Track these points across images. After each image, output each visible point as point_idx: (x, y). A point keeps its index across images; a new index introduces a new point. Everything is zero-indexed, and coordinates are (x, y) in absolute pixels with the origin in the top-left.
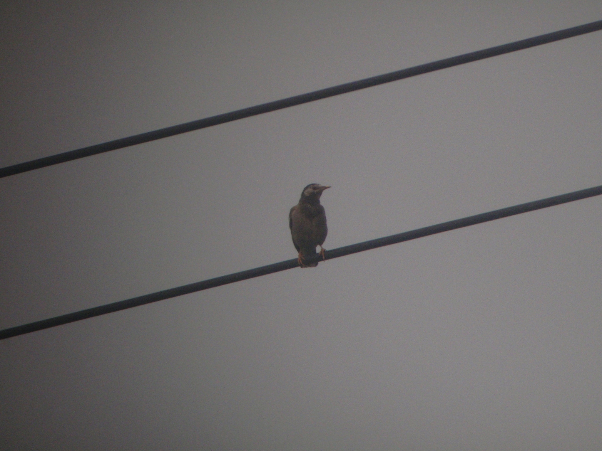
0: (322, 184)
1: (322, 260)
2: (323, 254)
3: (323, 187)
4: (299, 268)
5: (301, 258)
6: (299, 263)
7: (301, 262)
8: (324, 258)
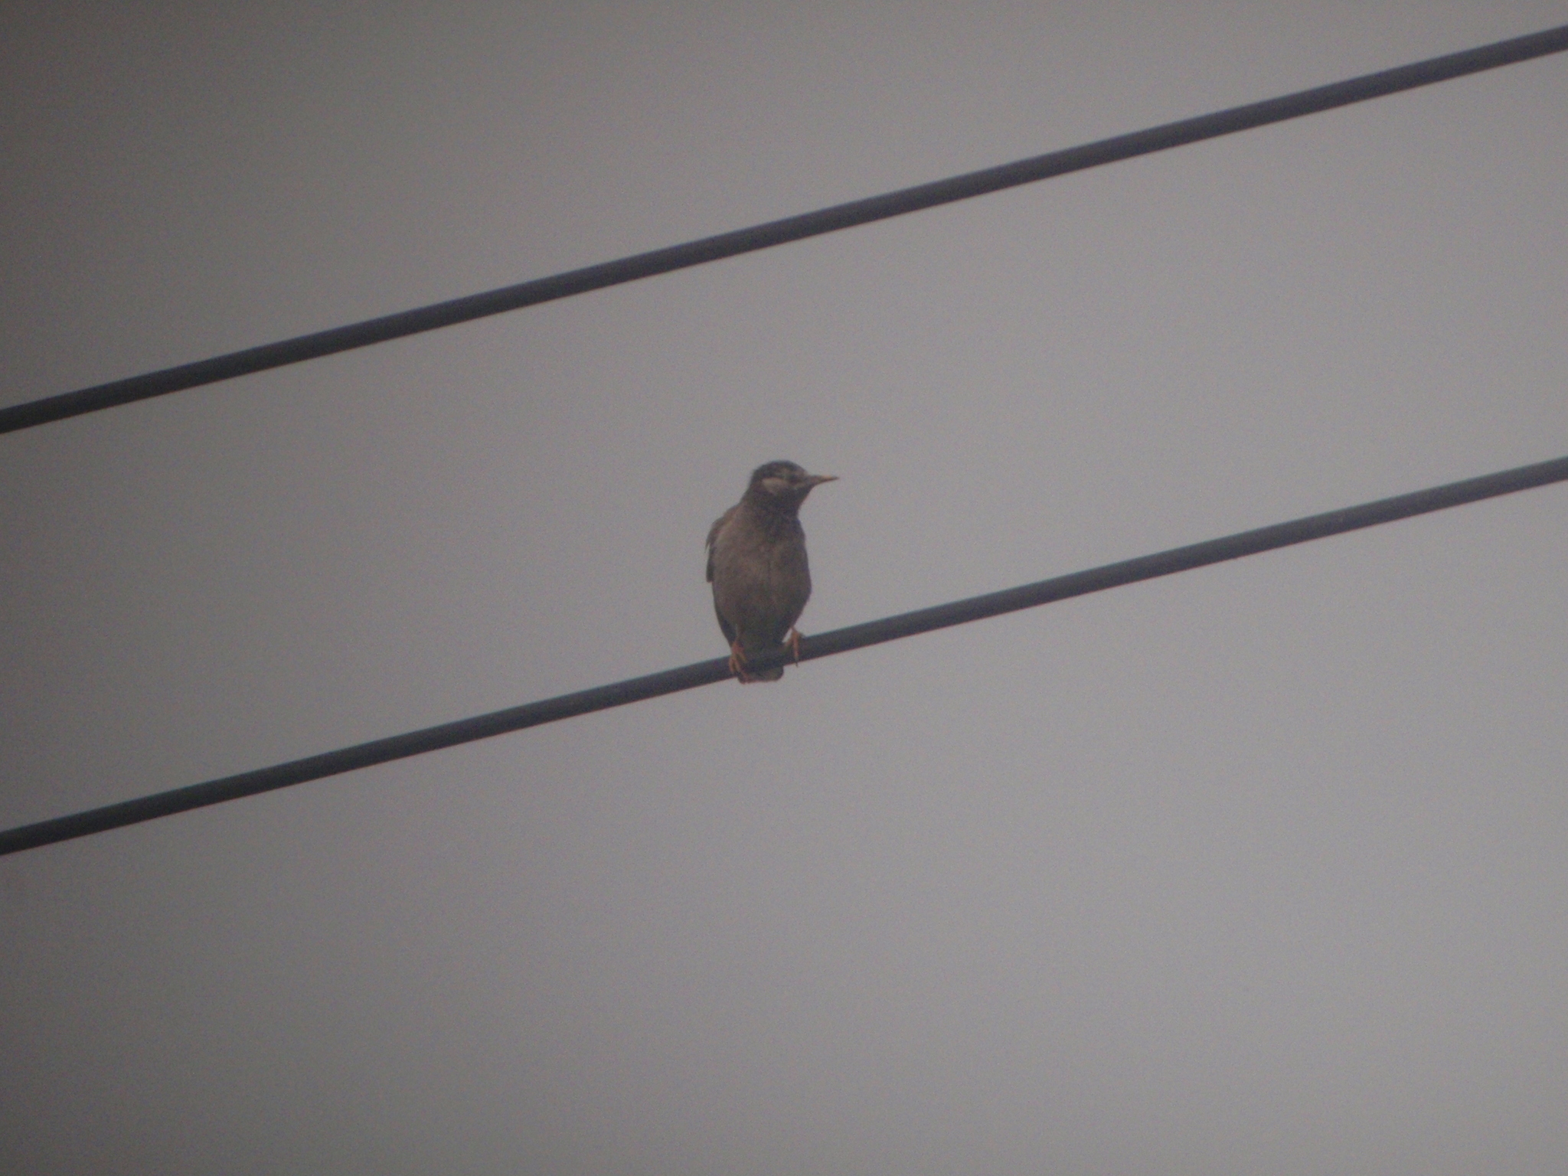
0: (811, 469)
1: (791, 660)
2: (795, 646)
3: (815, 477)
4: (734, 682)
5: (738, 657)
6: (732, 670)
7: (738, 667)
8: (796, 655)
